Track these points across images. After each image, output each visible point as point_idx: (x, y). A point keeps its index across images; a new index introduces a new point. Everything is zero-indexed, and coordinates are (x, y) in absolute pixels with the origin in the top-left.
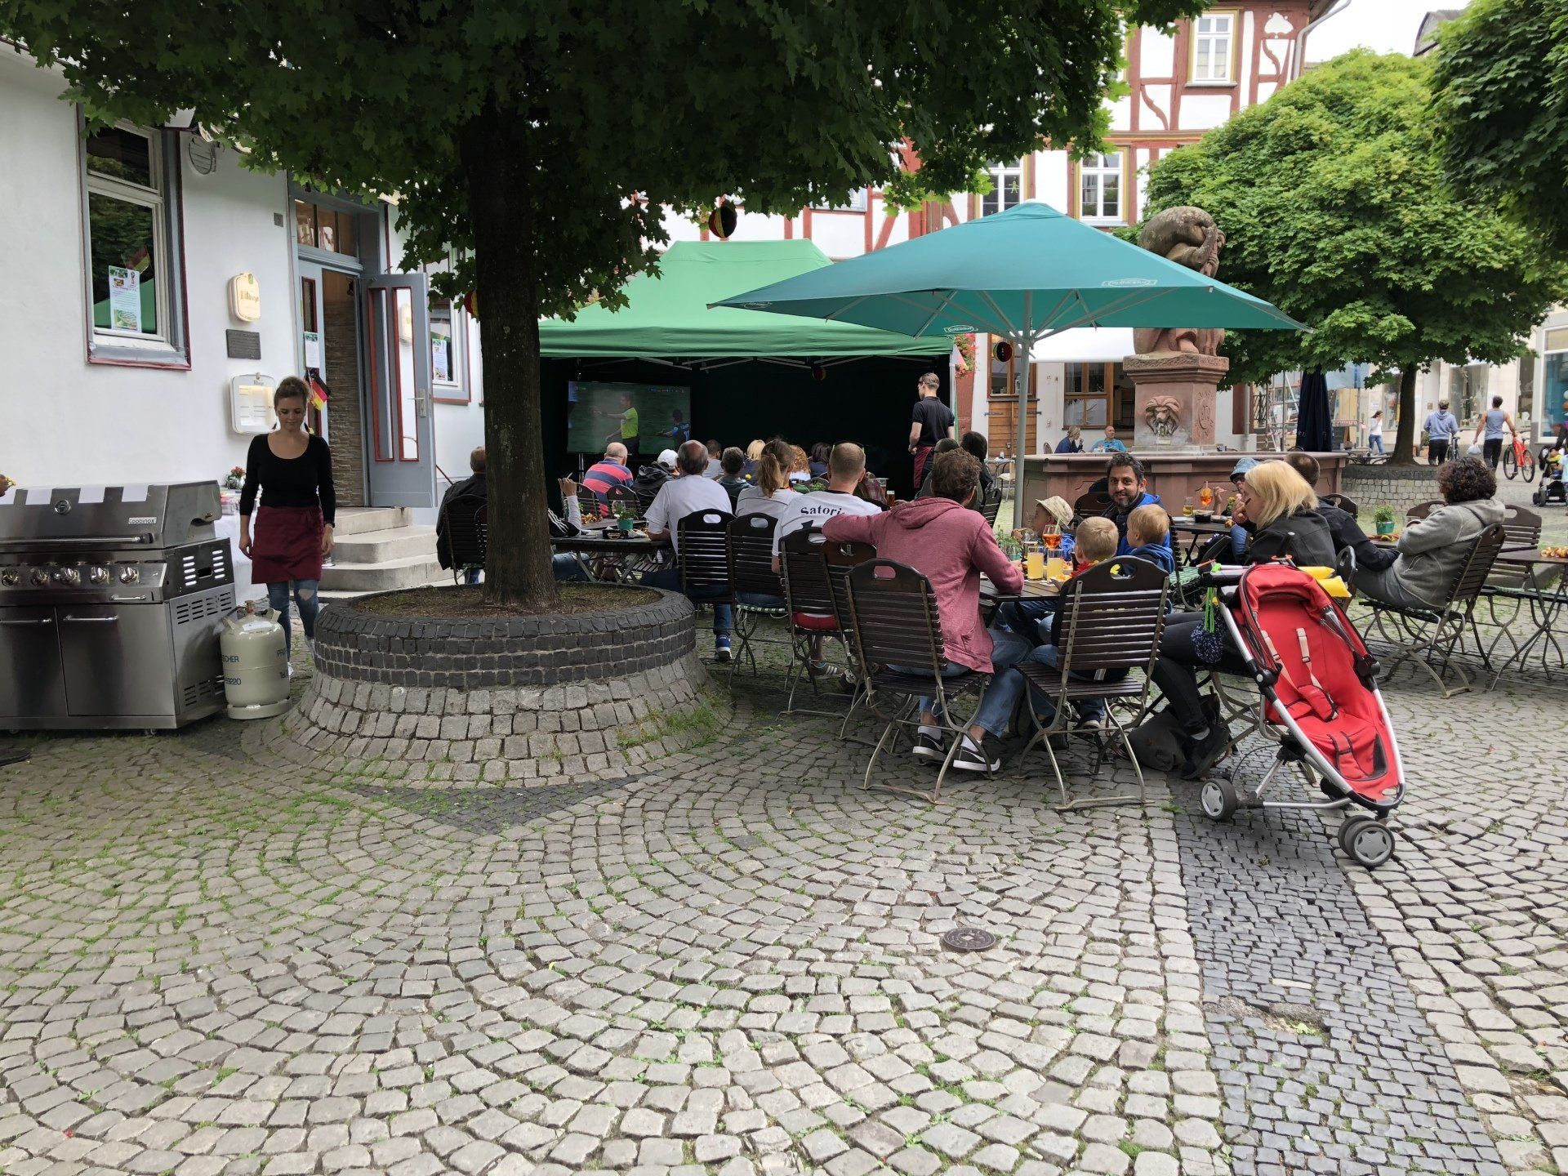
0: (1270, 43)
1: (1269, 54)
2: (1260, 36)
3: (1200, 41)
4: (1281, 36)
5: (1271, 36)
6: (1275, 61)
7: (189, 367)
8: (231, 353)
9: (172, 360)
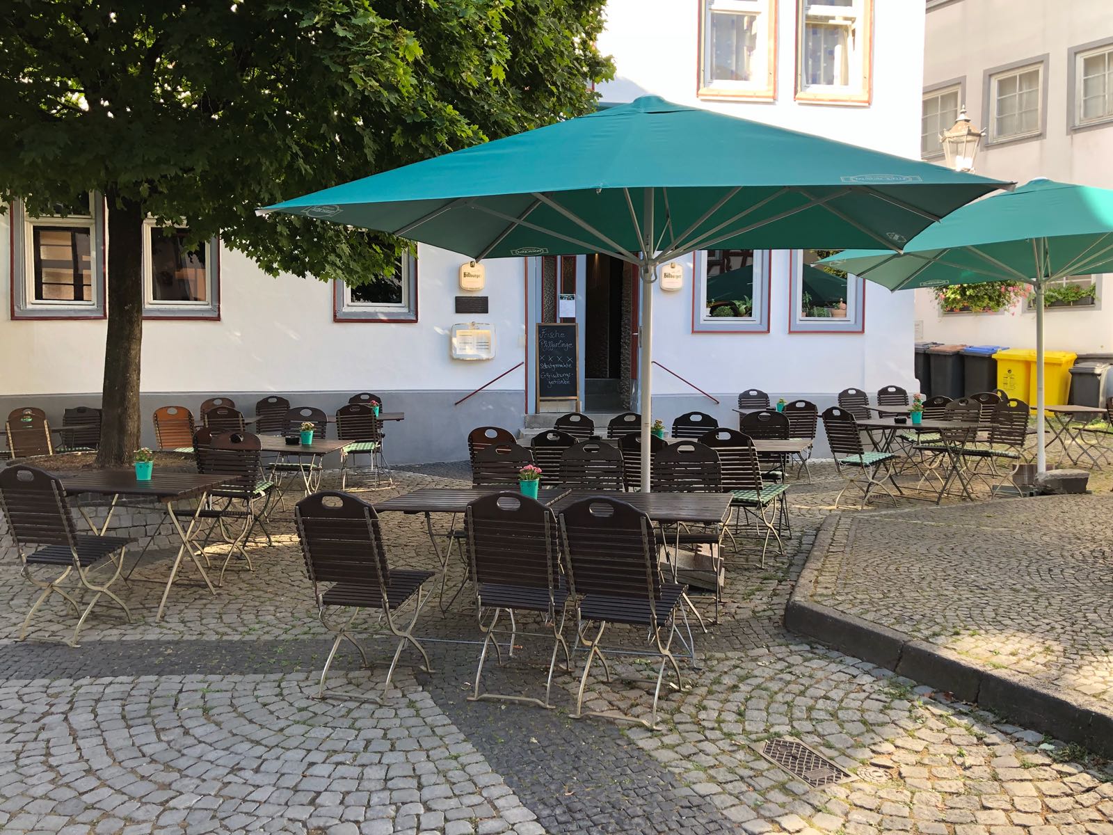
7: (416, 321)
8: (458, 310)
9: (402, 318)
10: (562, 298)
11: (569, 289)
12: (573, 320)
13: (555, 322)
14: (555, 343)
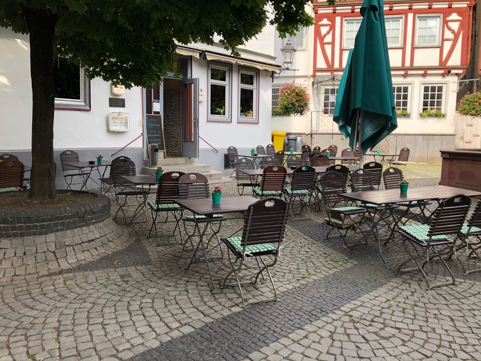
7: (90, 110)
8: (111, 105)
9: (83, 108)
10: (154, 101)
11: (157, 98)
12: (158, 113)
13: (151, 114)
14: (152, 124)
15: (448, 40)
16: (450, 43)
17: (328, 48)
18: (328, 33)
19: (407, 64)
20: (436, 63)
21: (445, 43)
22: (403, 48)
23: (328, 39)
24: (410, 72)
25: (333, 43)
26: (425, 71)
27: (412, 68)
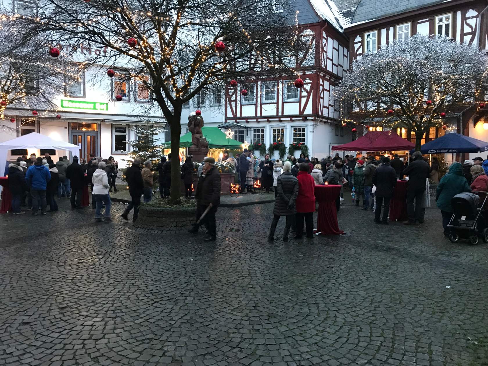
0: (468, 21)
1: (468, 25)
2: (464, 19)
3: (439, 26)
4: (473, 17)
5: (469, 18)
6: (471, 27)
15: (304, 97)
16: (305, 98)
17: (233, 104)
18: (233, 94)
19: (280, 114)
20: (297, 113)
21: (302, 98)
22: (277, 103)
23: (233, 98)
24: (282, 119)
25: (236, 101)
26: (291, 118)
27: (283, 116)
